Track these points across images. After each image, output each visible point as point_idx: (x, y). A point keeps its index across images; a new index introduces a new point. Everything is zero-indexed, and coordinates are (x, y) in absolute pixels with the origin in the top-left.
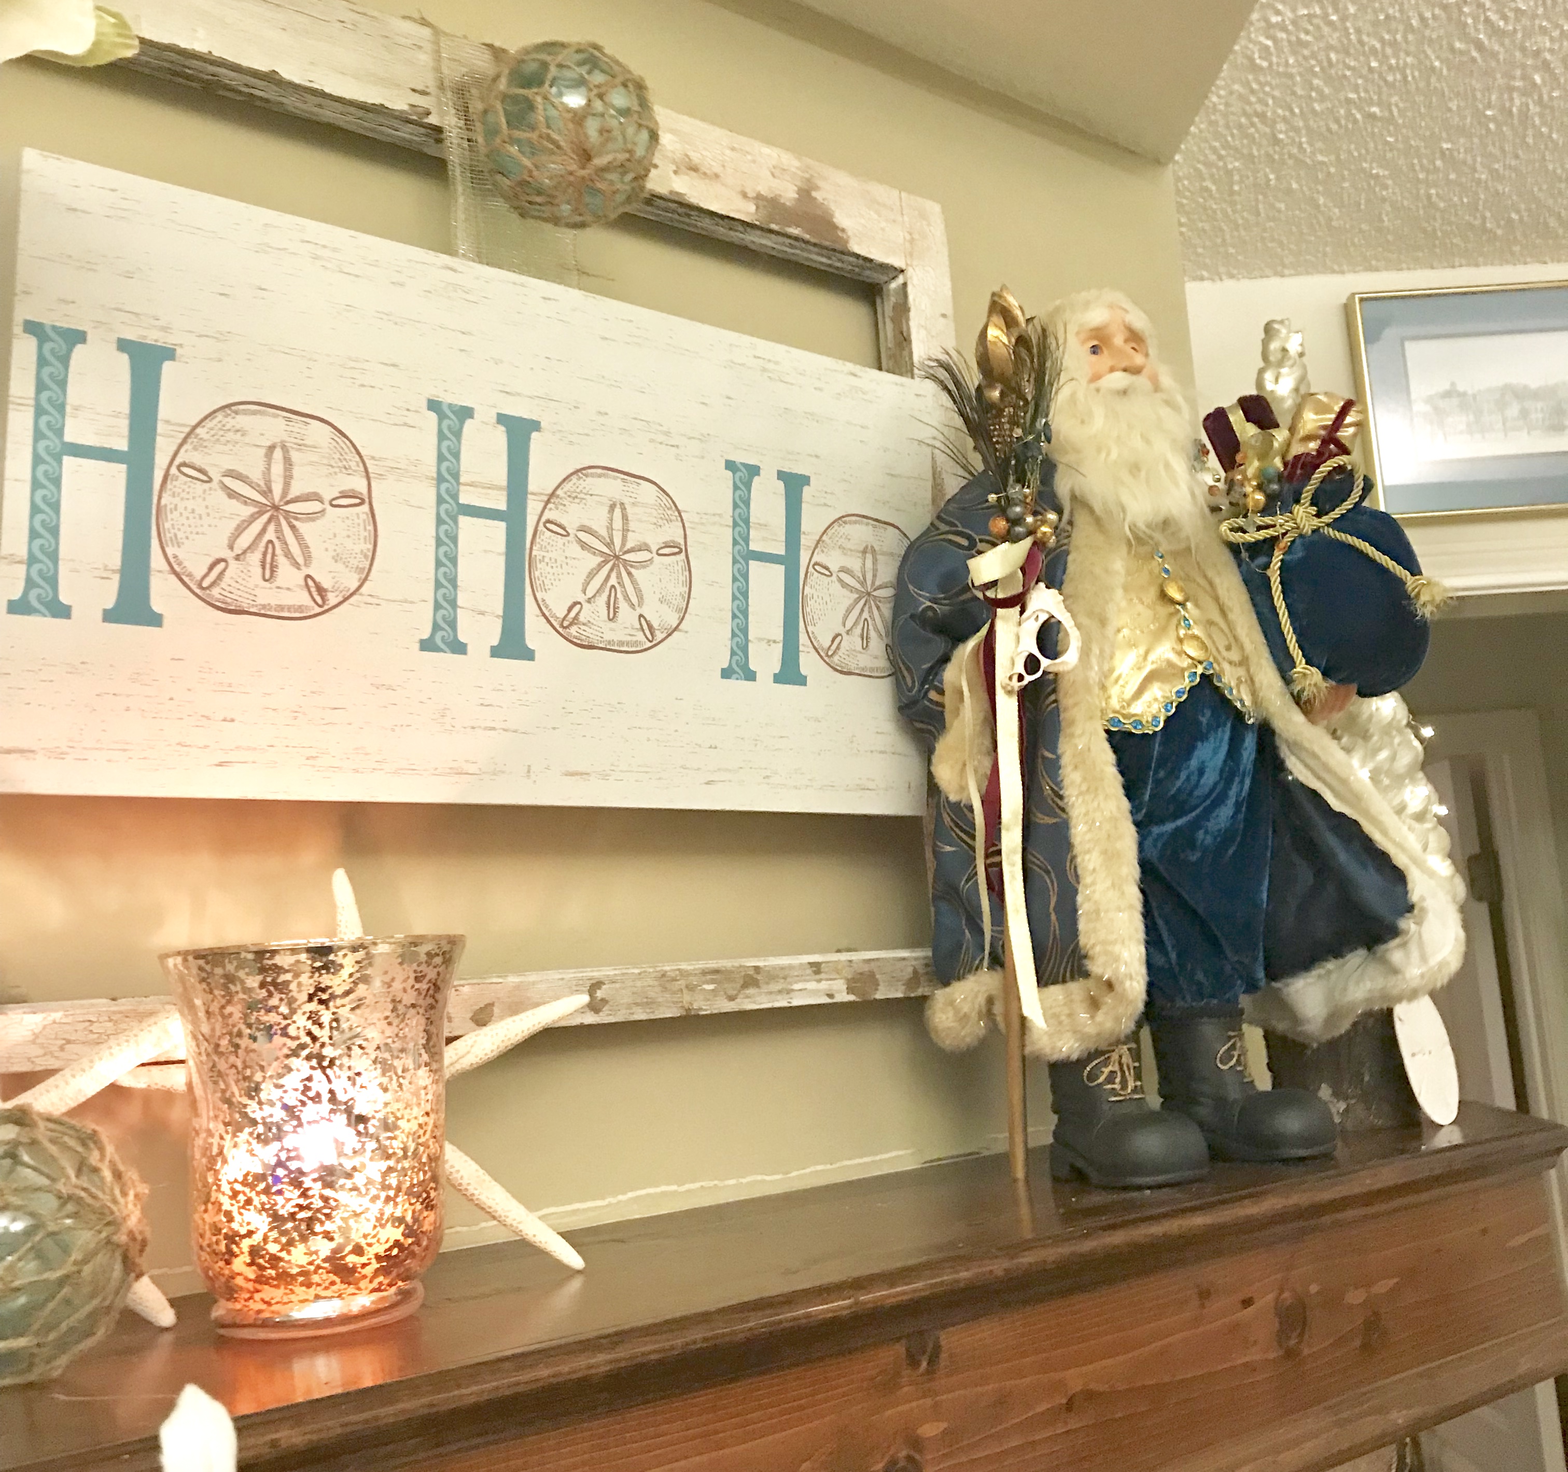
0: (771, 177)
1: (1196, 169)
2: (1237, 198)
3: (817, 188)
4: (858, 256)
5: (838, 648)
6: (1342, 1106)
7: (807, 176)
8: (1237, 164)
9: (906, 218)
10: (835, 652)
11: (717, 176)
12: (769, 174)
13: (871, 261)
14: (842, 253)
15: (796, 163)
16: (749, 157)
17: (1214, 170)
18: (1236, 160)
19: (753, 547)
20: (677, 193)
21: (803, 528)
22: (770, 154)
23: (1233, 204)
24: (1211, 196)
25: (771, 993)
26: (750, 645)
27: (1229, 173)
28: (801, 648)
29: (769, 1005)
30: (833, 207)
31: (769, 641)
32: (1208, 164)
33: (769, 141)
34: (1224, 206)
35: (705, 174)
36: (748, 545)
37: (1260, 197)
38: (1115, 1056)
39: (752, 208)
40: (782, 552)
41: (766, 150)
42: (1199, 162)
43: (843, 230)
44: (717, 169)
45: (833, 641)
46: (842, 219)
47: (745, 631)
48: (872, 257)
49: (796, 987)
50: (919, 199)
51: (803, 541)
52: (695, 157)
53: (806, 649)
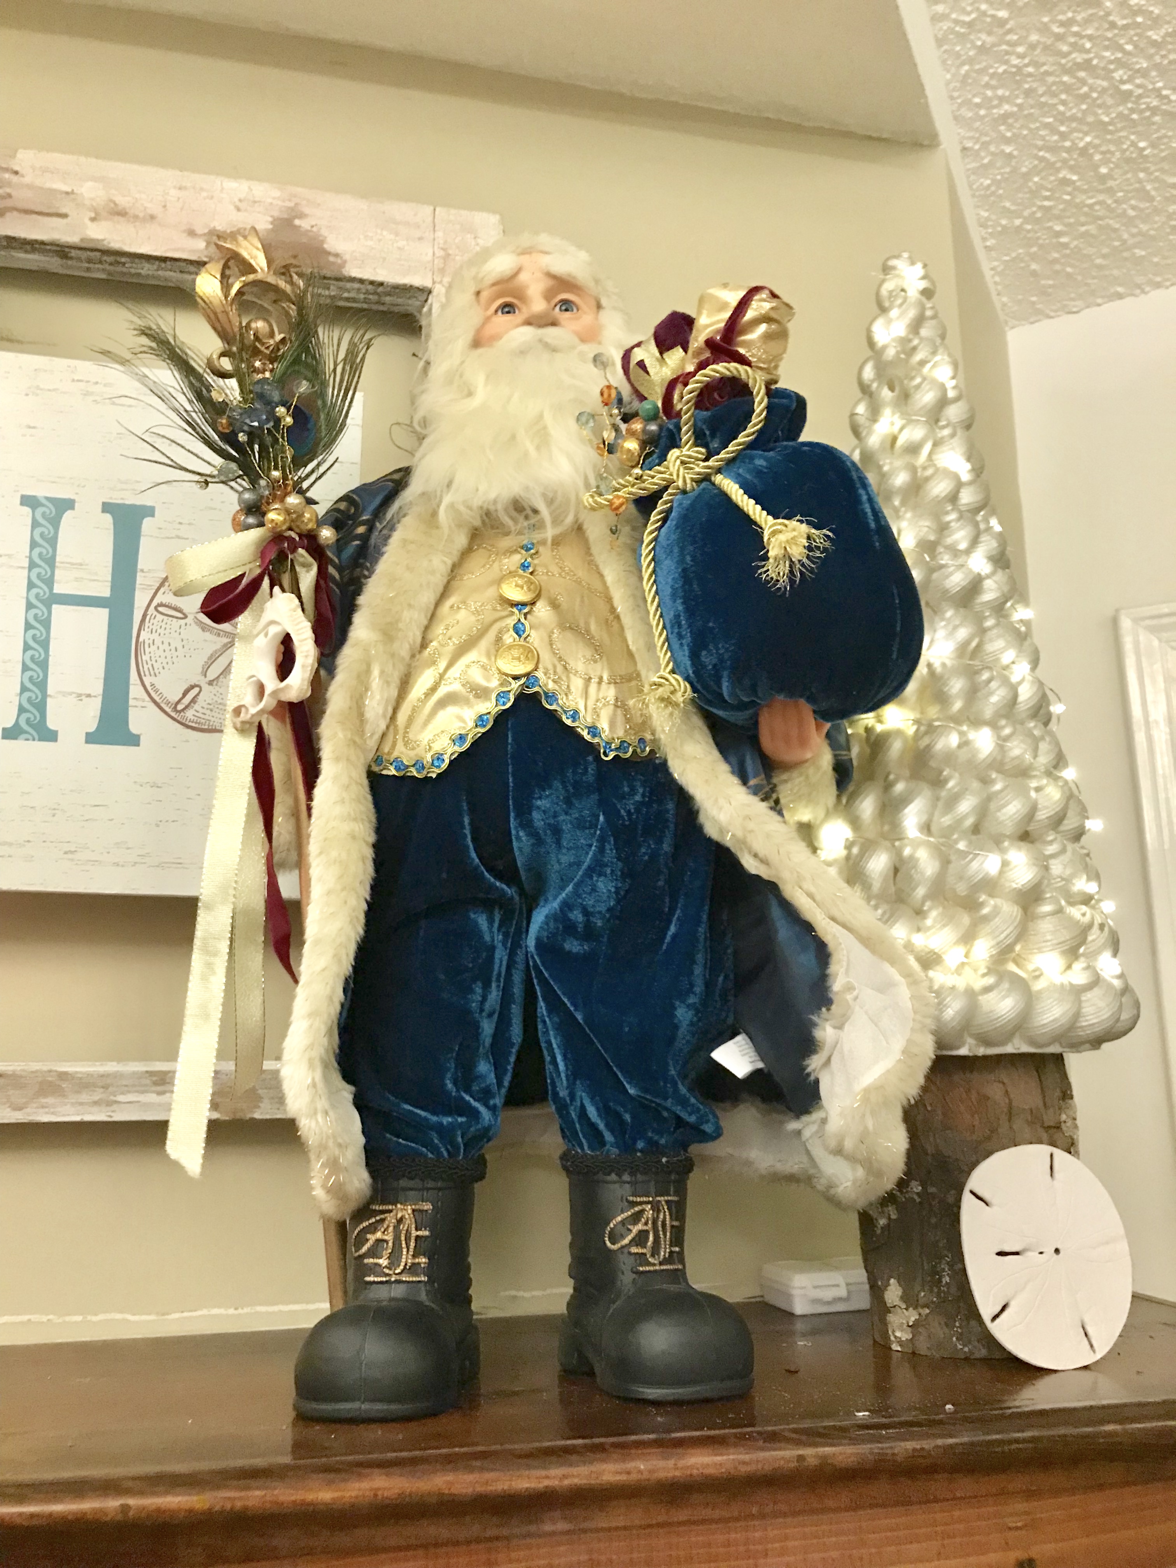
0: (235, 212)
1: (1042, 159)
2: (1111, 183)
3: (302, 216)
4: (361, 281)
5: (194, 700)
6: (912, 1316)
7: (292, 204)
8: (1088, 139)
9: (439, 234)
10: (187, 707)
11: (152, 217)
12: (232, 207)
13: (381, 284)
14: (338, 279)
15: (276, 193)
16: (204, 194)
17: (1065, 155)
18: (1086, 134)
19: (58, 589)
20: (92, 240)
21: (139, 567)
22: (237, 188)
23: (1110, 191)
24: (1076, 189)
25: (81, 1104)
26: (49, 701)
27: (1084, 152)
28: (131, 702)
29: (77, 1118)
30: (324, 232)
31: (80, 695)
32: (1053, 149)
33: (235, 174)
34: (1101, 197)
35: (136, 217)
36: (51, 588)
37: (1142, 175)
38: (391, 1220)
39: (202, 244)
40: (106, 593)
41: (231, 185)
42: (1040, 150)
43: (337, 255)
44: (154, 208)
45: (185, 694)
46: (334, 243)
47: (42, 685)
48: (379, 278)
49: (121, 1098)
50: (464, 213)
51: (140, 579)
52: (123, 201)
53: (140, 704)
